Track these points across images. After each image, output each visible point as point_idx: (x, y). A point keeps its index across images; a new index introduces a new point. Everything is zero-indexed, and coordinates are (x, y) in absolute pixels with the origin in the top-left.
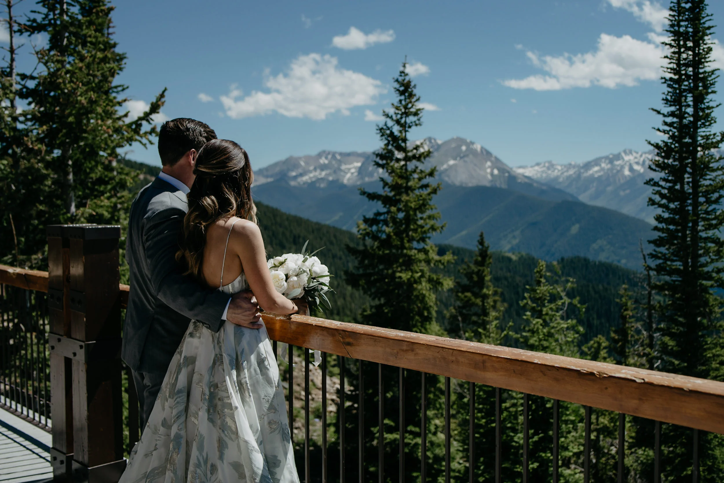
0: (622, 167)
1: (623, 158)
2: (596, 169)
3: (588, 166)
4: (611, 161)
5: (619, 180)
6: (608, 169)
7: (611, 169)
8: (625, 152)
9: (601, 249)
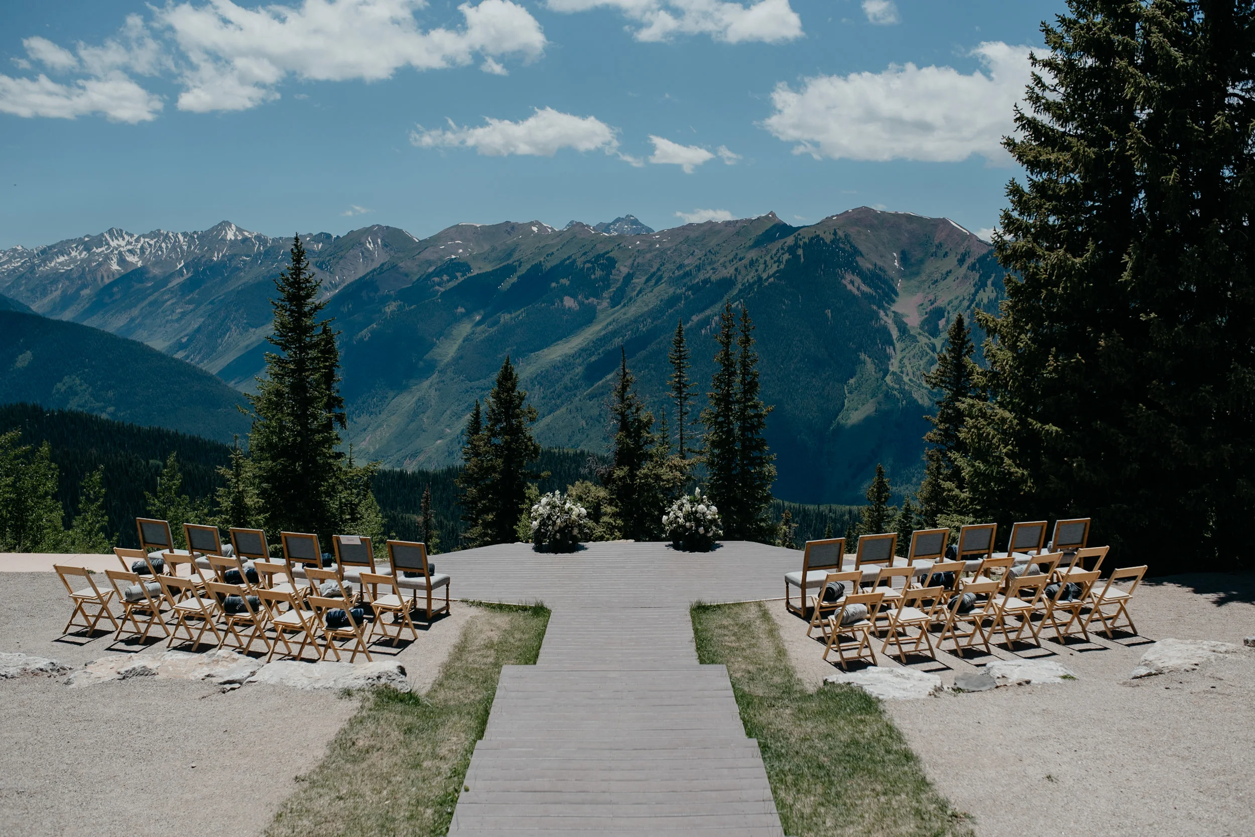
0: (107, 258)
1: (108, 244)
2: (61, 259)
3: (47, 253)
4: (88, 249)
5: (102, 277)
6: (82, 260)
7: (88, 261)
8: (110, 232)
9: (72, 391)
